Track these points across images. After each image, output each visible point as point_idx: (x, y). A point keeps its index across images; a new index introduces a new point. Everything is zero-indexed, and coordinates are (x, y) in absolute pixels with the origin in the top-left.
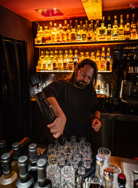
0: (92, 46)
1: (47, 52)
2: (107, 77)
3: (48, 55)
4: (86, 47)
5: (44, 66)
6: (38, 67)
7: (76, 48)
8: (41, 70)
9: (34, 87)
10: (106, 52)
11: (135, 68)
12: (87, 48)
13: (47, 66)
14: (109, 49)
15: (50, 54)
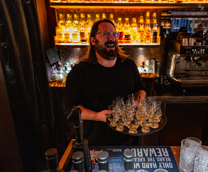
0: (132, 9)
1: (68, 16)
2: (152, 51)
3: (71, 20)
4: (124, 11)
5: (67, 36)
6: (57, 38)
7: (111, 11)
8: (62, 42)
9: (53, 67)
10: (151, 18)
11: (190, 39)
12: (126, 13)
13: (71, 36)
14: (155, 15)
15: (73, 19)
